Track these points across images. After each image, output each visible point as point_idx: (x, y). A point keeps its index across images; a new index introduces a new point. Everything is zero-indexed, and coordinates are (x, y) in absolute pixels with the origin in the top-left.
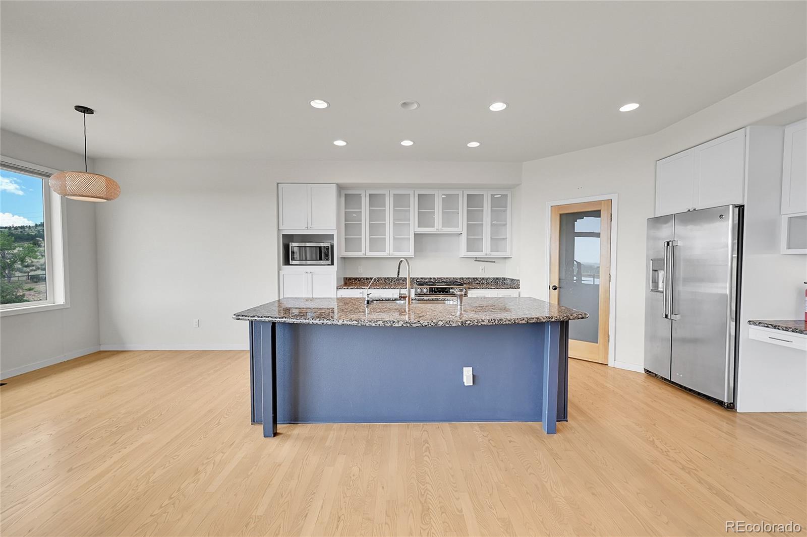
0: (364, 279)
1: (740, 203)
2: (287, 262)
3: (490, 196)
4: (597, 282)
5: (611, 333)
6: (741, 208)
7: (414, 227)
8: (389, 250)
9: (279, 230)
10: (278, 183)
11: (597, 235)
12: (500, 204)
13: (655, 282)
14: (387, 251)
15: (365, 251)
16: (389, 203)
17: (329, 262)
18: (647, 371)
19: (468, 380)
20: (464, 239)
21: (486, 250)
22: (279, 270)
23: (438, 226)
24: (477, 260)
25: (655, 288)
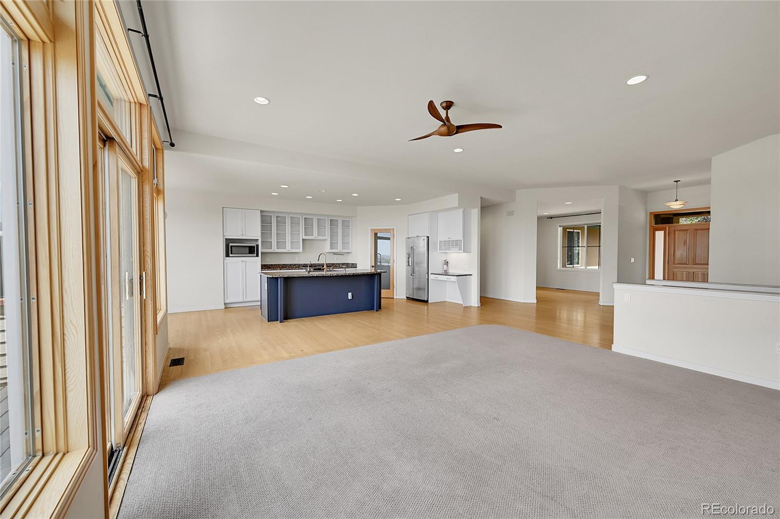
0: (270, 265)
1: (428, 236)
2: (227, 255)
3: (341, 222)
4: (389, 264)
5: (395, 285)
6: (428, 237)
7: (302, 236)
8: (288, 248)
9: (224, 236)
10: (223, 208)
11: (389, 239)
12: (346, 225)
13: (408, 262)
14: (287, 249)
15: (274, 249)
16: (288, 222)
17: (255, 255)
18: (407, 297)
19: (350, 297)
20: (328, 242)
21: (339, 249)
22: (224, 260)
23: (315, 235)
24: (334, 254)
25: (409, 265)
